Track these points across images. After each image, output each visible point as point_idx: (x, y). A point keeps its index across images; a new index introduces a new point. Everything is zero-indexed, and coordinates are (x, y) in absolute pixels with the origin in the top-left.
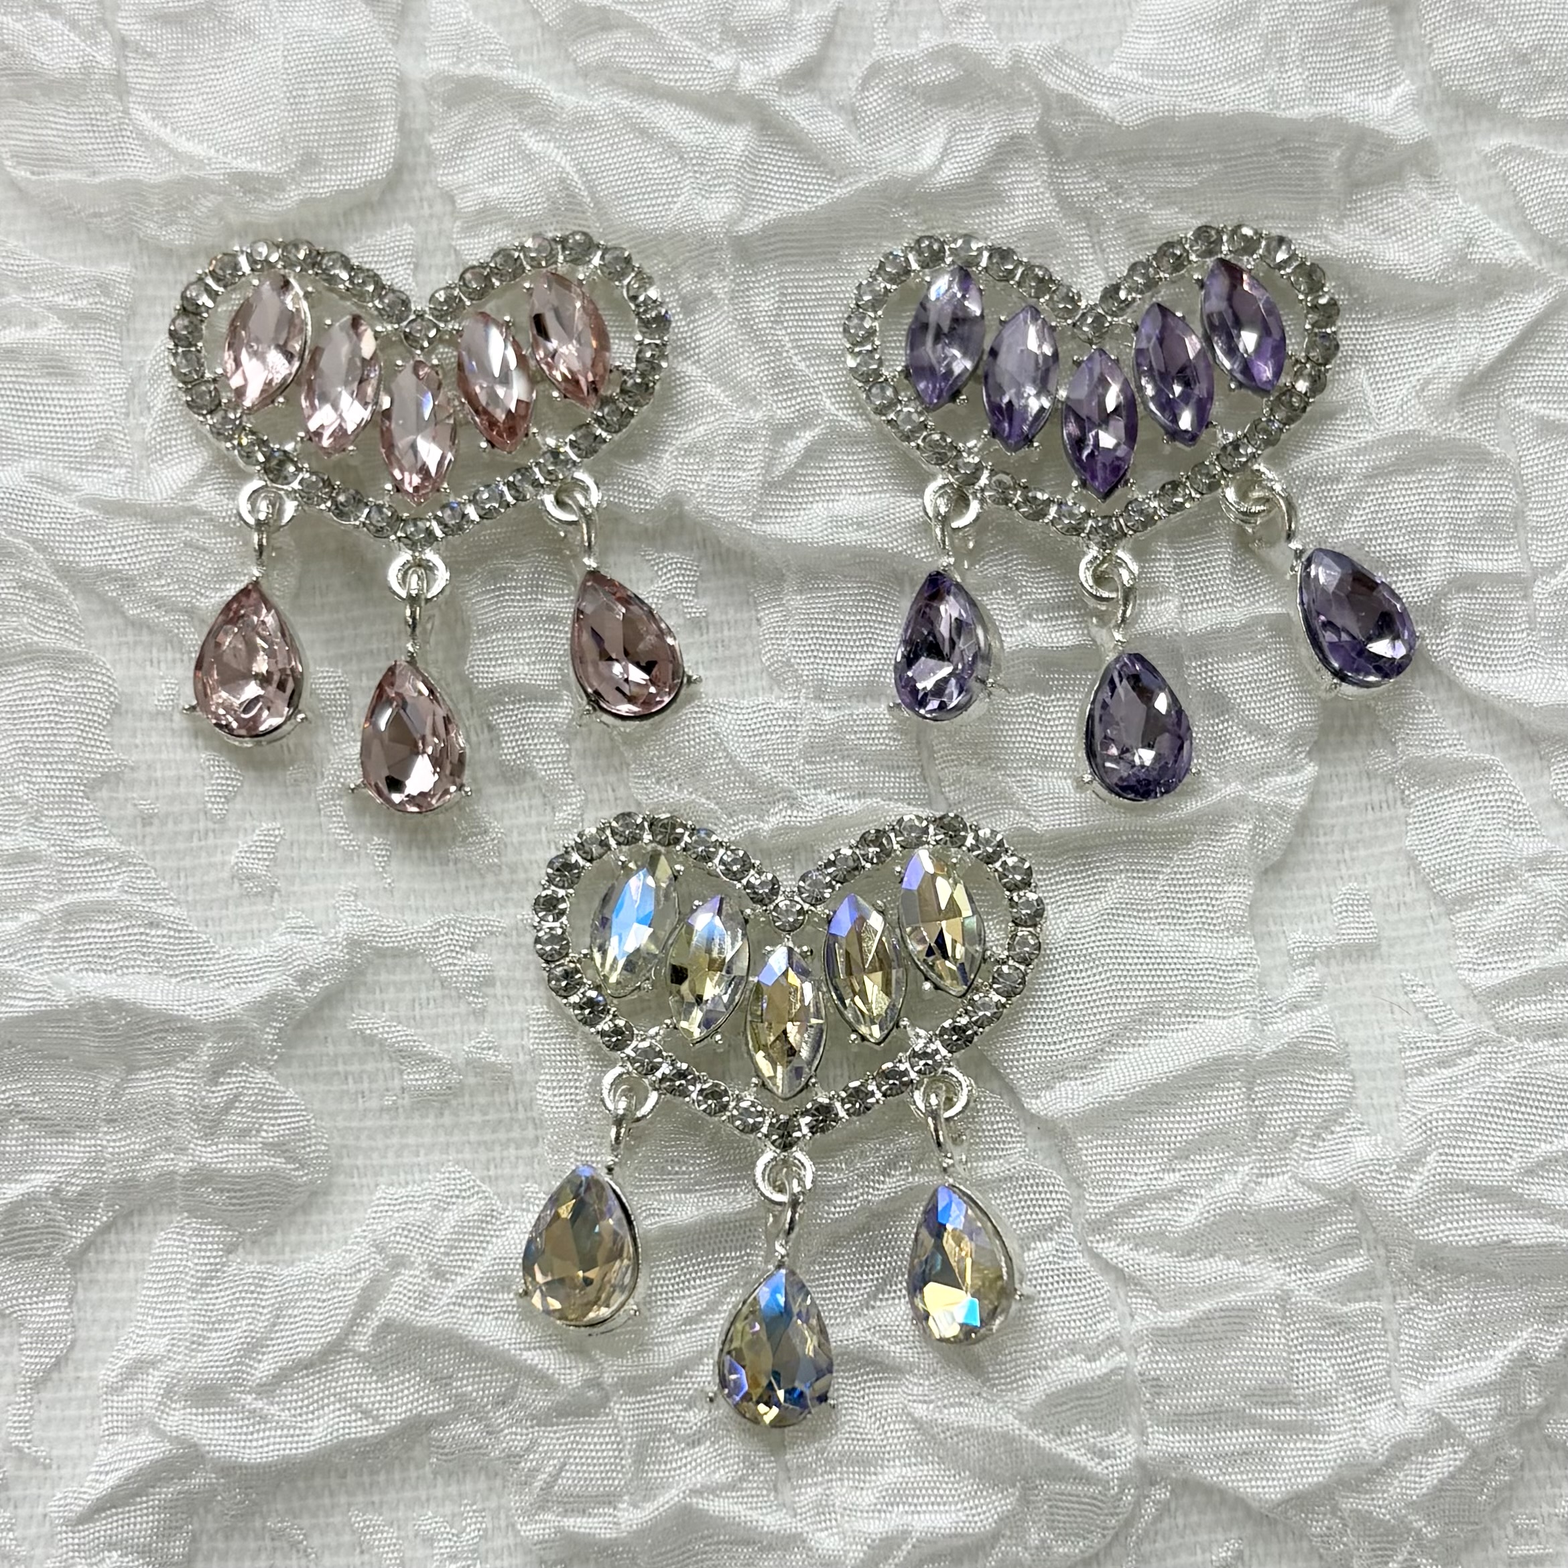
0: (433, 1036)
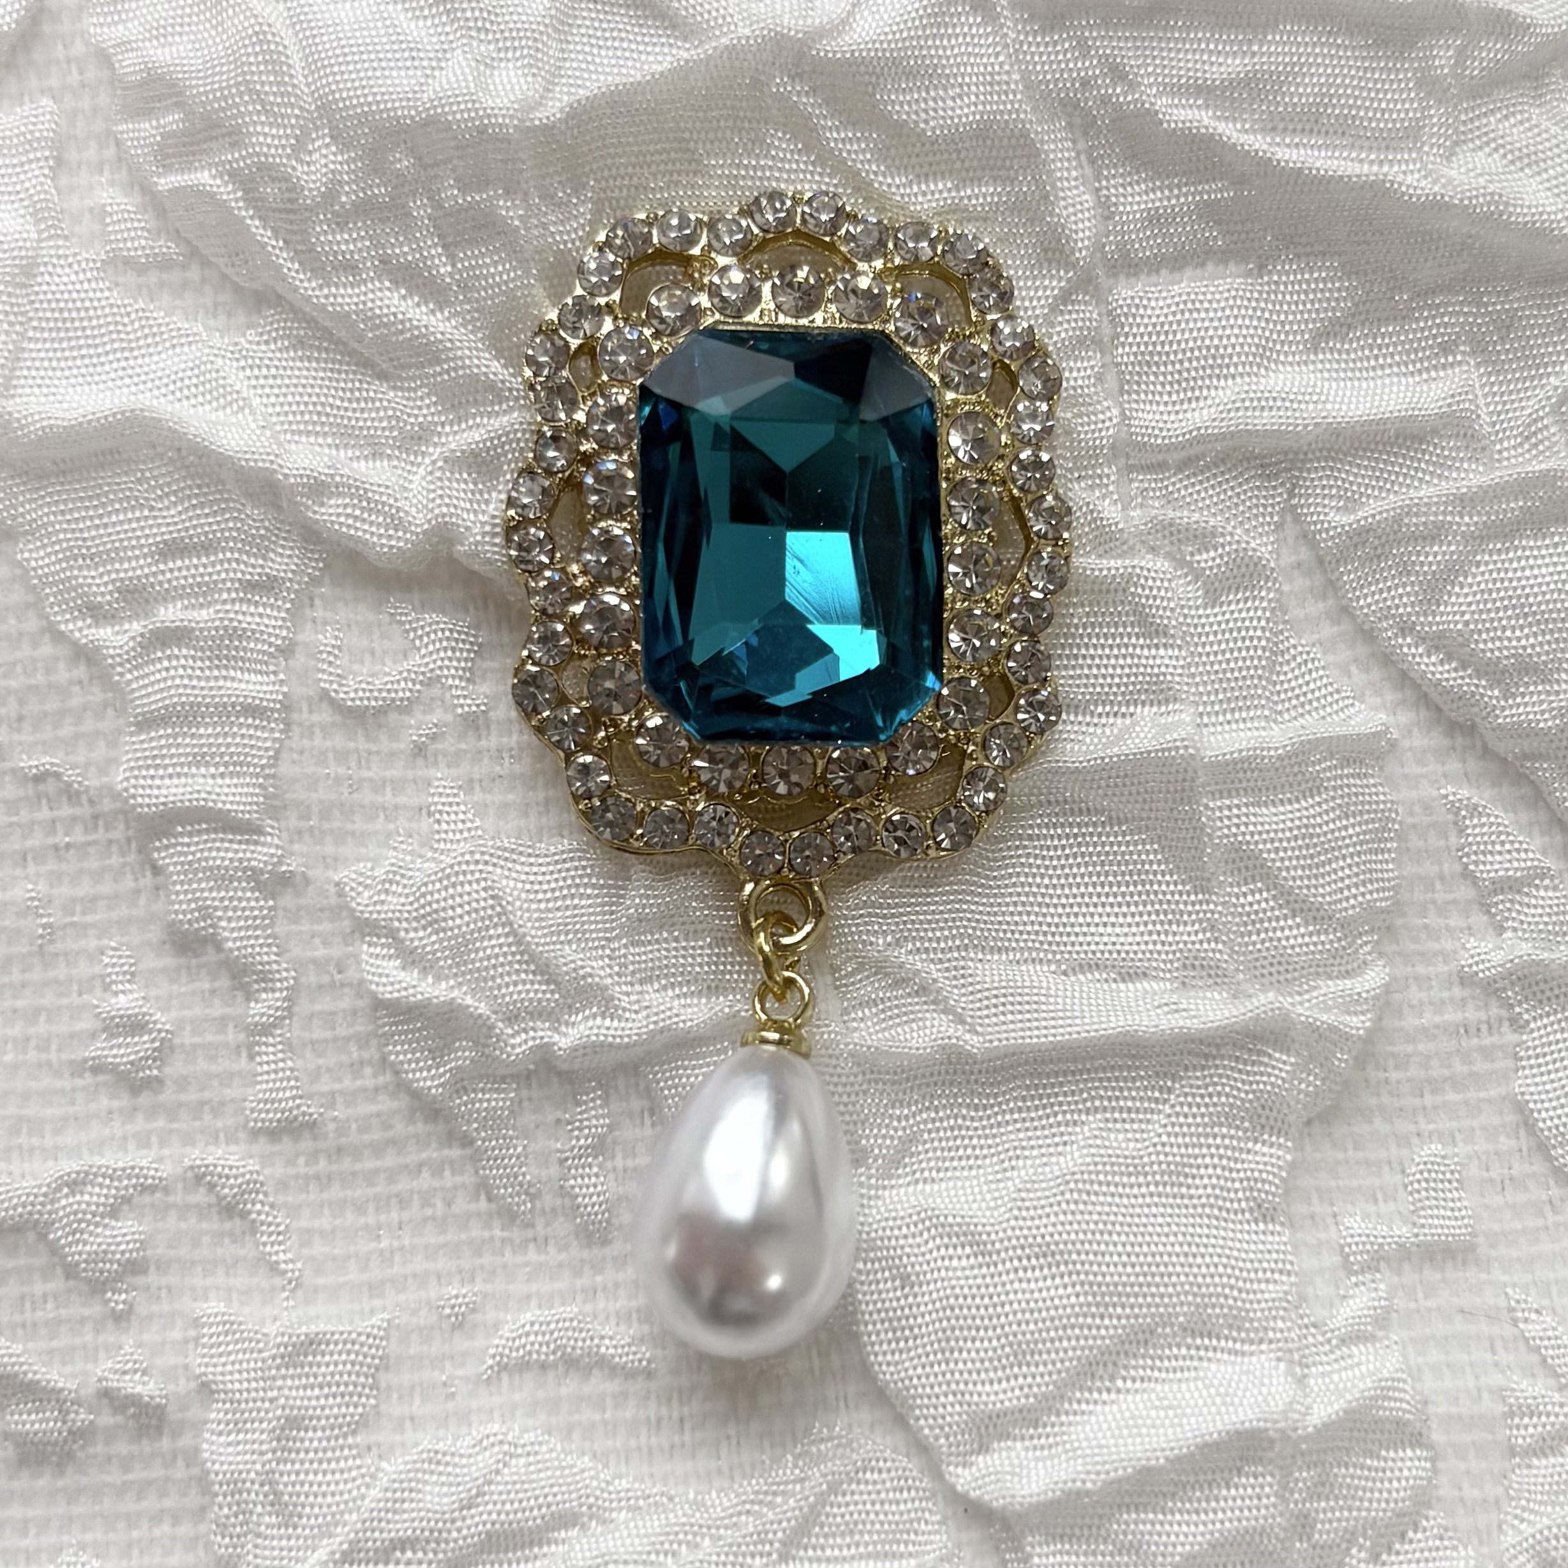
0: (51, 1352)
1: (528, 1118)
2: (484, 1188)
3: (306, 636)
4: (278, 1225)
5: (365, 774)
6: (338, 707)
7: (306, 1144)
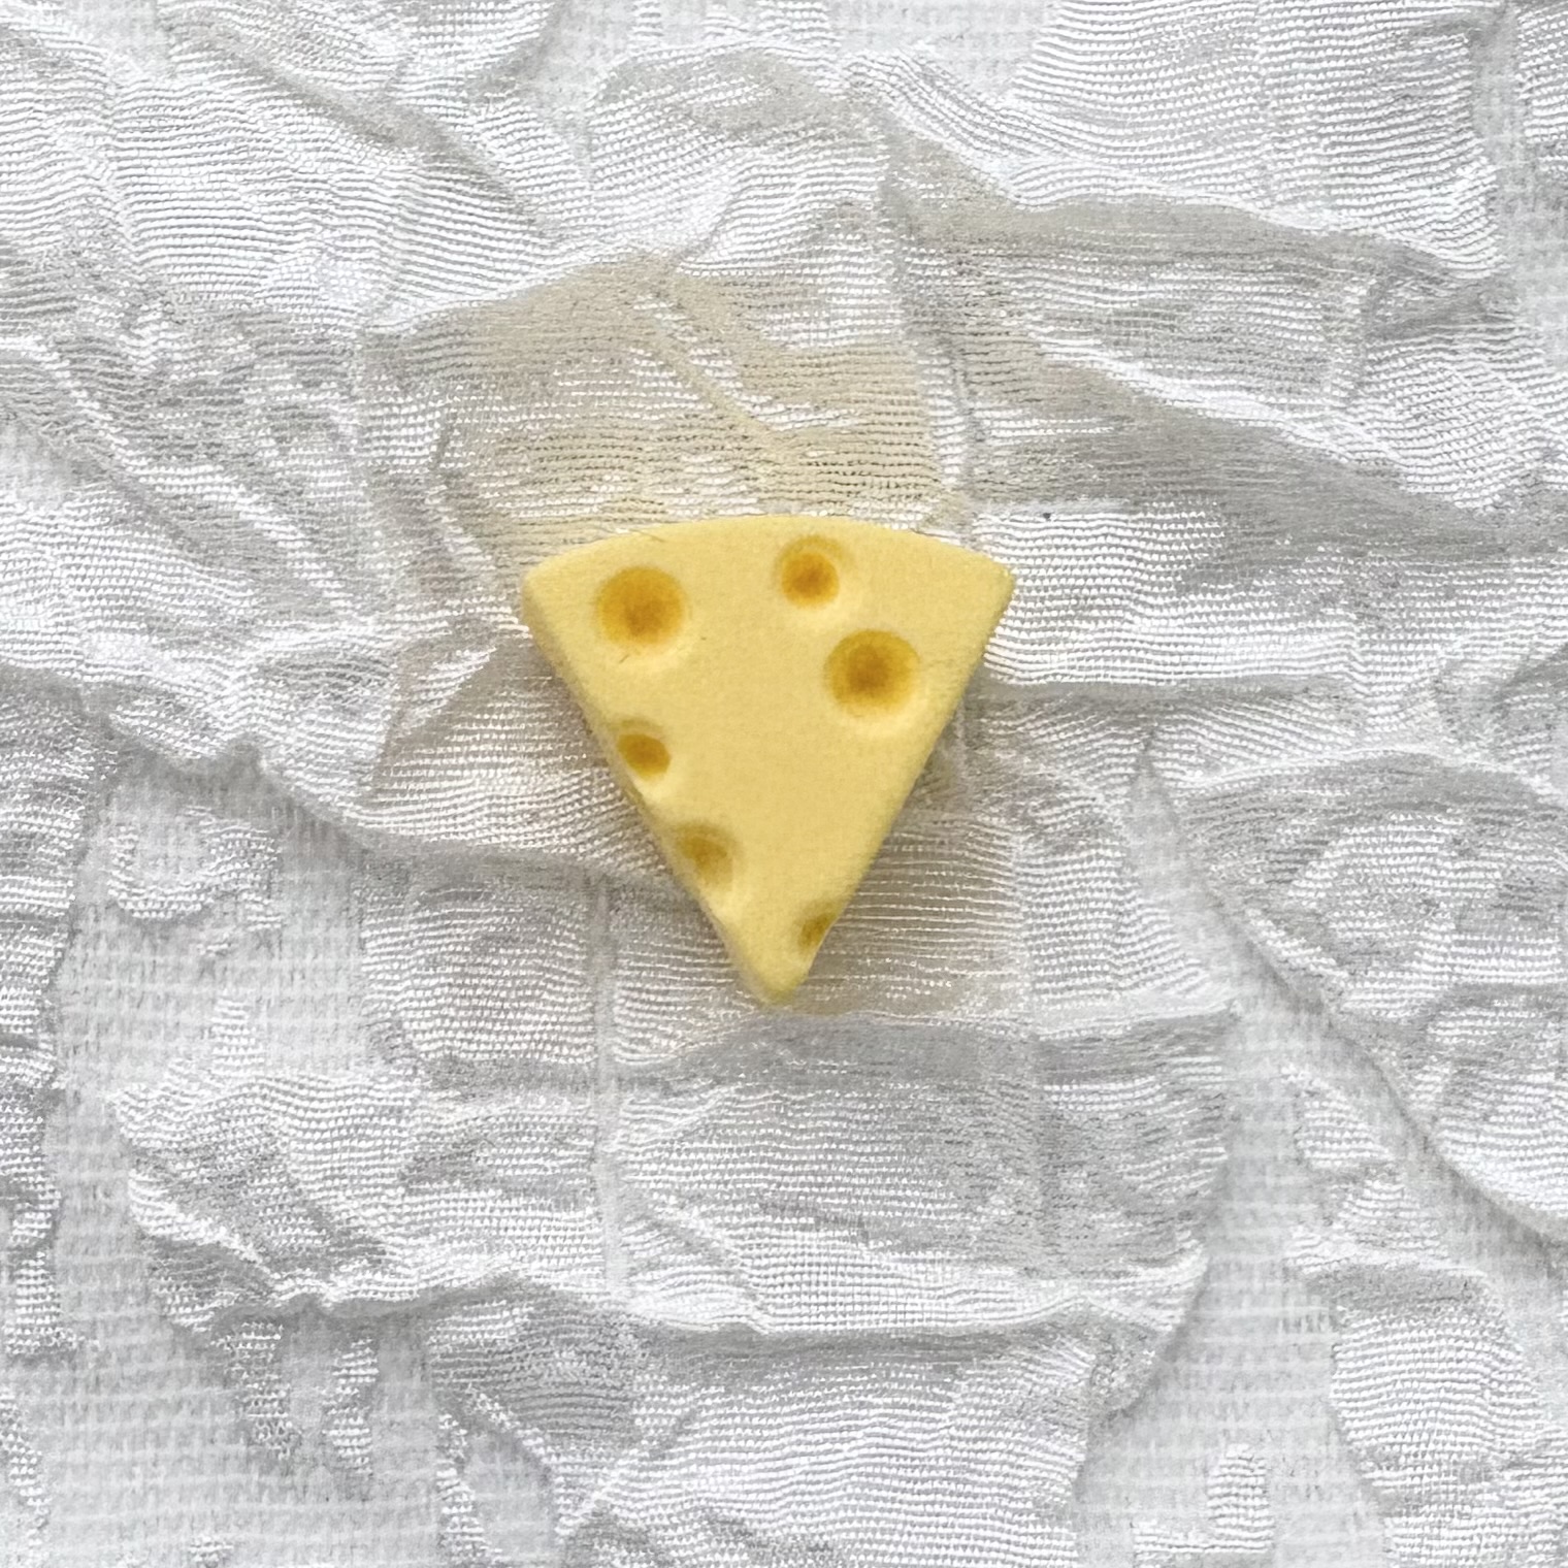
1: (291, 1362)
2: (243, 1430)
3: (99, 839)
4: (30, 1457)
5: (148, 987)
6: (124, 916)
7: (64, 1373)
